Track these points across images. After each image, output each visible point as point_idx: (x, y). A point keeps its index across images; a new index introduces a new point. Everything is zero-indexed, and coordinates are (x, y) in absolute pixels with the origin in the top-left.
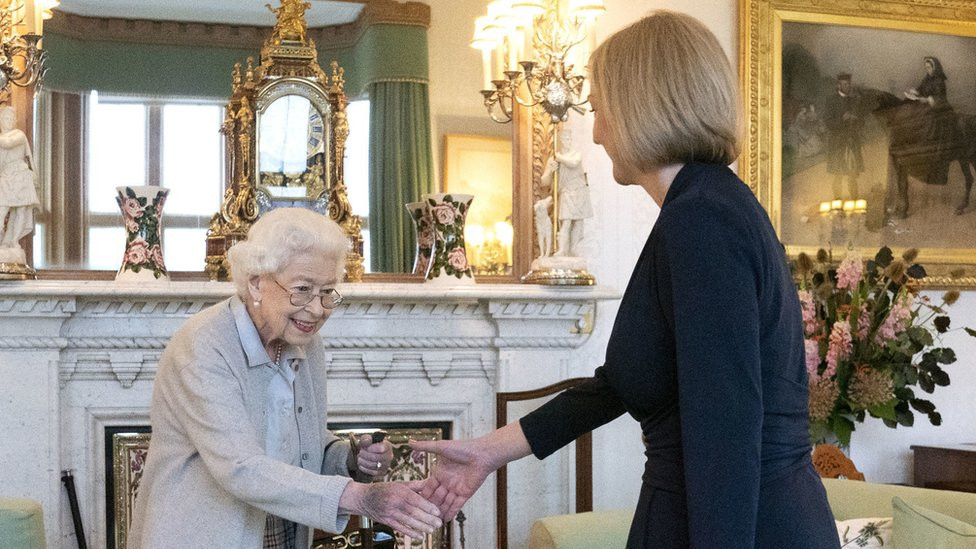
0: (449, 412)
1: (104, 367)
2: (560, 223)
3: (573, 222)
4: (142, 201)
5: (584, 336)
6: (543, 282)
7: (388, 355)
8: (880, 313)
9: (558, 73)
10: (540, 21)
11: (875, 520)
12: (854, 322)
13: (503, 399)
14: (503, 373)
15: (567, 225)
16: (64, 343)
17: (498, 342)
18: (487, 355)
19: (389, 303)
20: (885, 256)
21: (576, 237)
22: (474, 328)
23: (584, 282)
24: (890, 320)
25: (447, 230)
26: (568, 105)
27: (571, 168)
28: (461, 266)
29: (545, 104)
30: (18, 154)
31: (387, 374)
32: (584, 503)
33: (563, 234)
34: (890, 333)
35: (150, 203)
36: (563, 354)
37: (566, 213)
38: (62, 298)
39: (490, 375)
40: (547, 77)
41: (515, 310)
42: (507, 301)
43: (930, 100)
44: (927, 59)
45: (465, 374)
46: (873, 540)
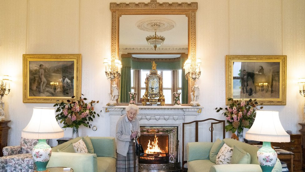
0: (178, 125)
2: (195, 96)
3: (197, 96)
4: (132, 94)
5: (200, 113)
6: (192, 106)
8: (248, 110)
9: (194, 73)
10: (191, 65)
11: (233, 148)
12: (243, 112)
13: (184, 124)
14: (186, 119)
15: (196, 96)
16: (121, 114)
17: (185, 115)
18: (183, 116)
21: (197, 98)
22: (181, 112)
23: (198, 105)
24: (249, 112)
25: (177, 98)
26: (196, 78)
27: (196, 88)
28: (179, 103)
29: (192, 78)
30: (116, 88)
31: (168, 119)
33: (195, 98)
34: (249, 114)
35: (133, 94)
36: (195, 116)
37: (195, 95)
38: (121, 108)
39: (184, 119)
40: (192, 74)
41: (187, 110)
42: (186, 108)
43: (261, 73)
44: (260, 67)
45: (180, 119)
46: (232, 151)
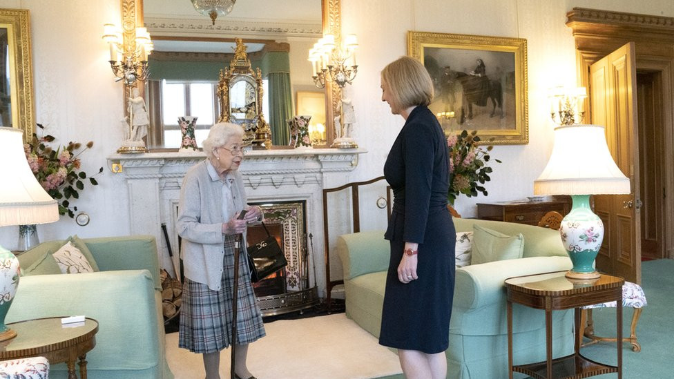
0: (304, 197)
1: (176, 184)
2: (344, 125)
3: (349, 124)
4: (188, 122)
5: (354, 167)
6: (338, 147)
7: (282, 176)
8: (464, 155)
9: (341, 70)
10: (334, 50)
11: (467, 233)
12: (454, 159)
13: (325, 192)
14: (324, 181)
15: (346, 126)
16: (160, 176)
17: (322, 170)
18: (318, 175)
19: (281, 157)
20: (465, 133)
21: (350, 131)
22: (313, 165)
23: (353, 147)
24: (468, 157)
25: (302, 129)
26: (346, 81)
27: (348, 105)
28: (308, 142)
29: (337, 81)
30: (141, 106)
31: (281, 184)
32: (357, 229)
33: (345, 129)
34: (468, 162)
35: (191, 123)
36: (347, 174)
37: (346, 121)
38: (159, 159)
39: (320, 182)
40: (337, 71)
41: (328, 158)
42: (325, 155)
43: (480, 75)
44: (478, 60)
45: (310, 182)
46: (466, 240)
